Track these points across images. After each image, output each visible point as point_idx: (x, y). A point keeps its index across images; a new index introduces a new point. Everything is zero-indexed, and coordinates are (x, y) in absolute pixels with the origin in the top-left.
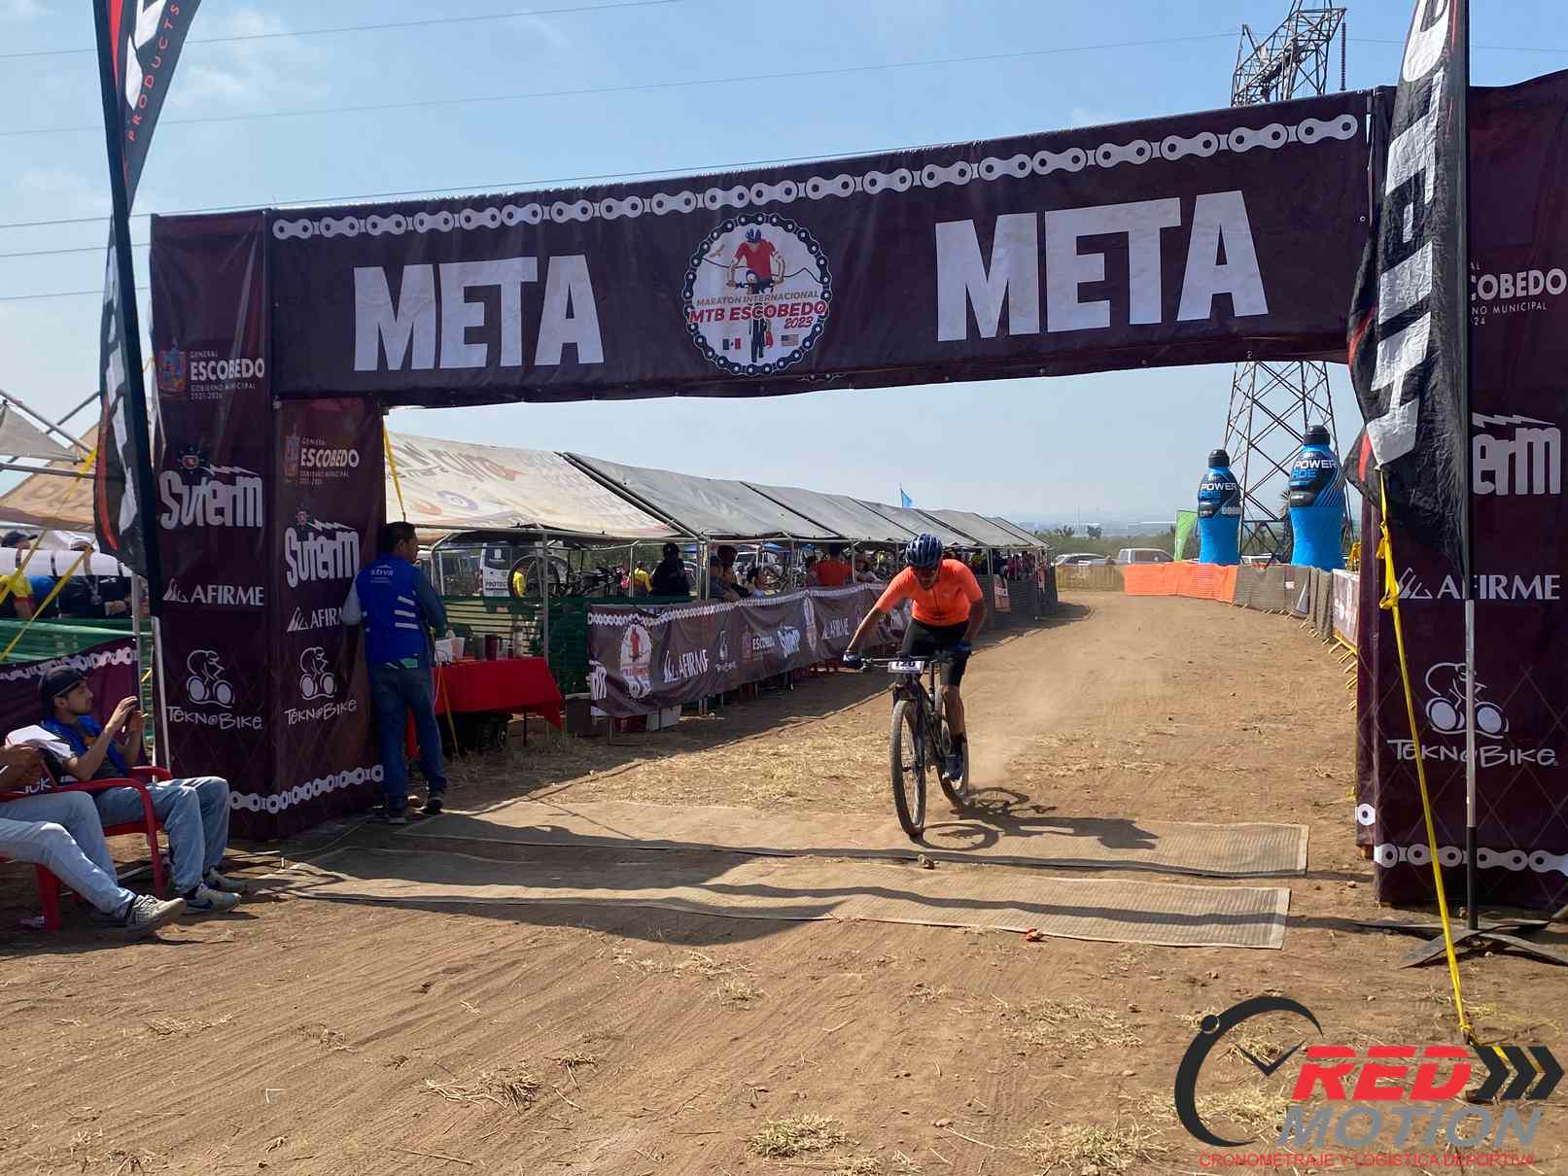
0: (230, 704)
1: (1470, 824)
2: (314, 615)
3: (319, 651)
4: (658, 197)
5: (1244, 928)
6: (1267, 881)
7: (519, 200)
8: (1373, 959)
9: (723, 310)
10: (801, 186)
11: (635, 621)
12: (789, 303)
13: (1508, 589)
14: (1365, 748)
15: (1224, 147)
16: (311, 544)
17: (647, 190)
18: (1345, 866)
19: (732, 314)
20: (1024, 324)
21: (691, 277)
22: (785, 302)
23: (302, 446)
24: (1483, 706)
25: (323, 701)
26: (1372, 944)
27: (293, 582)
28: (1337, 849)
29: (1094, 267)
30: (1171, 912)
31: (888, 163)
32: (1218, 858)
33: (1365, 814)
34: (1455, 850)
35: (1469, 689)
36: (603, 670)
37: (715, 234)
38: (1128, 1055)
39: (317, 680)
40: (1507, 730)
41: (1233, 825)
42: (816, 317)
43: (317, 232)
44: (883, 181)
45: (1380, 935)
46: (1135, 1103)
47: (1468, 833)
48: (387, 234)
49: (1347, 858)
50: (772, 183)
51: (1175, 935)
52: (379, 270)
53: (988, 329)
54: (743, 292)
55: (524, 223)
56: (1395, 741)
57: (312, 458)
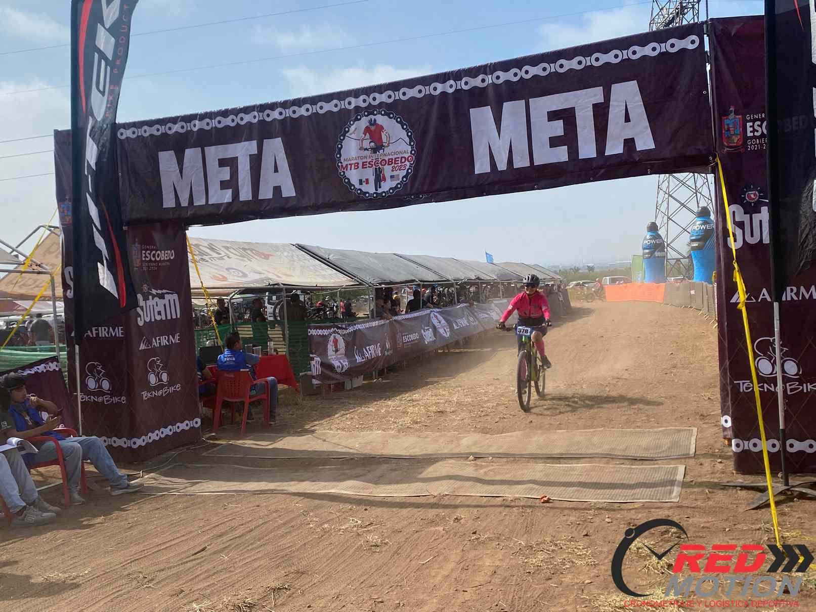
0: (109, 390)
1: (781, 428)
2: (154, 340)
3: (157, 360)
4: (320, 104)
5: (658, 491)
6: (673, 462)
7: (247, 110)
8: (730, 506)
9: (358, 164)
10: (397, 93)
11: (334, 332)
12: (394, 158)
13: (797, 294)
14: (724, 384)
15: (625, 57)
16: (151, 302)
17: (313, 100)
18: (717, 451)
19: (363, 165)
20: (521, 162)
21: (340, 146)
22: (391, 157)
23: (142, 250)
24: (787, 360)
25: (161, 387)
26: (730, 496)
27: (141, 323)
28: (712, 442)
29: (558, 128)
30: (618, 482)
31: (443, 78)
32: (647, 449)
33: (726, 421)
34: (776, 442)
35: (777, 351)
36: (318, 359)
37: (352, 123)
38: (588, 571)
39: (157, 375)
40: (801, 373)
41: (655, 430)
42: (408, 164)
43: (140, 134)
44: (440, 88)
45: (734, 491)
46: (590, 601)
47: (780, 432)
48: (176, 132)
49: (718, 445)
50: (382, 93)
51: (619, 496)
52: (172, 152)
53: (502, 166)
54: (368, 153)
55: (250, 123)
56: (738, 382)
57: (148, 256)
